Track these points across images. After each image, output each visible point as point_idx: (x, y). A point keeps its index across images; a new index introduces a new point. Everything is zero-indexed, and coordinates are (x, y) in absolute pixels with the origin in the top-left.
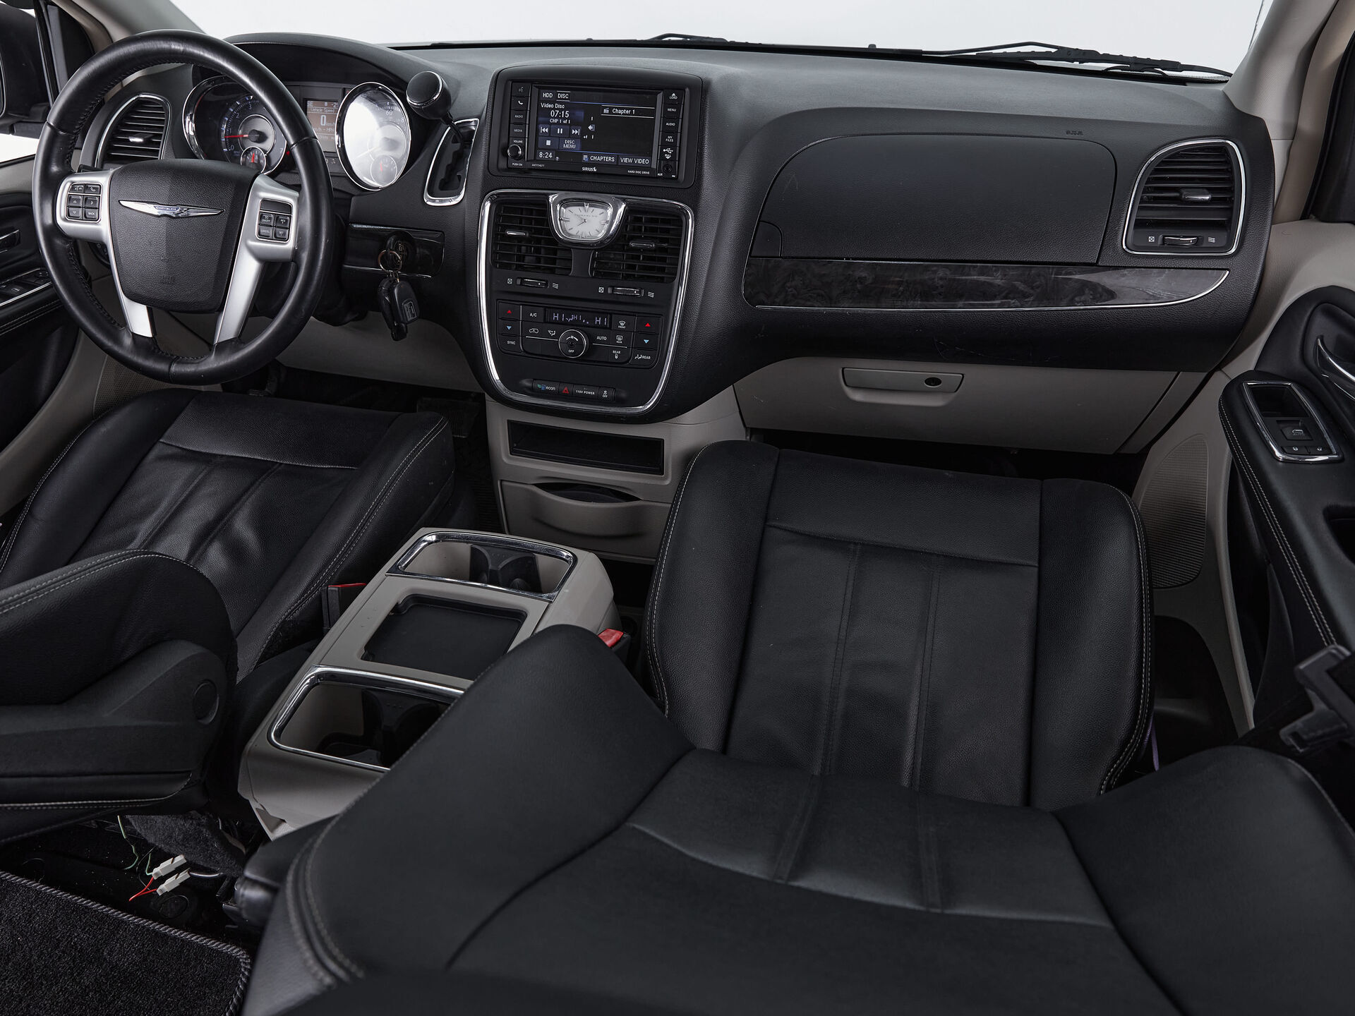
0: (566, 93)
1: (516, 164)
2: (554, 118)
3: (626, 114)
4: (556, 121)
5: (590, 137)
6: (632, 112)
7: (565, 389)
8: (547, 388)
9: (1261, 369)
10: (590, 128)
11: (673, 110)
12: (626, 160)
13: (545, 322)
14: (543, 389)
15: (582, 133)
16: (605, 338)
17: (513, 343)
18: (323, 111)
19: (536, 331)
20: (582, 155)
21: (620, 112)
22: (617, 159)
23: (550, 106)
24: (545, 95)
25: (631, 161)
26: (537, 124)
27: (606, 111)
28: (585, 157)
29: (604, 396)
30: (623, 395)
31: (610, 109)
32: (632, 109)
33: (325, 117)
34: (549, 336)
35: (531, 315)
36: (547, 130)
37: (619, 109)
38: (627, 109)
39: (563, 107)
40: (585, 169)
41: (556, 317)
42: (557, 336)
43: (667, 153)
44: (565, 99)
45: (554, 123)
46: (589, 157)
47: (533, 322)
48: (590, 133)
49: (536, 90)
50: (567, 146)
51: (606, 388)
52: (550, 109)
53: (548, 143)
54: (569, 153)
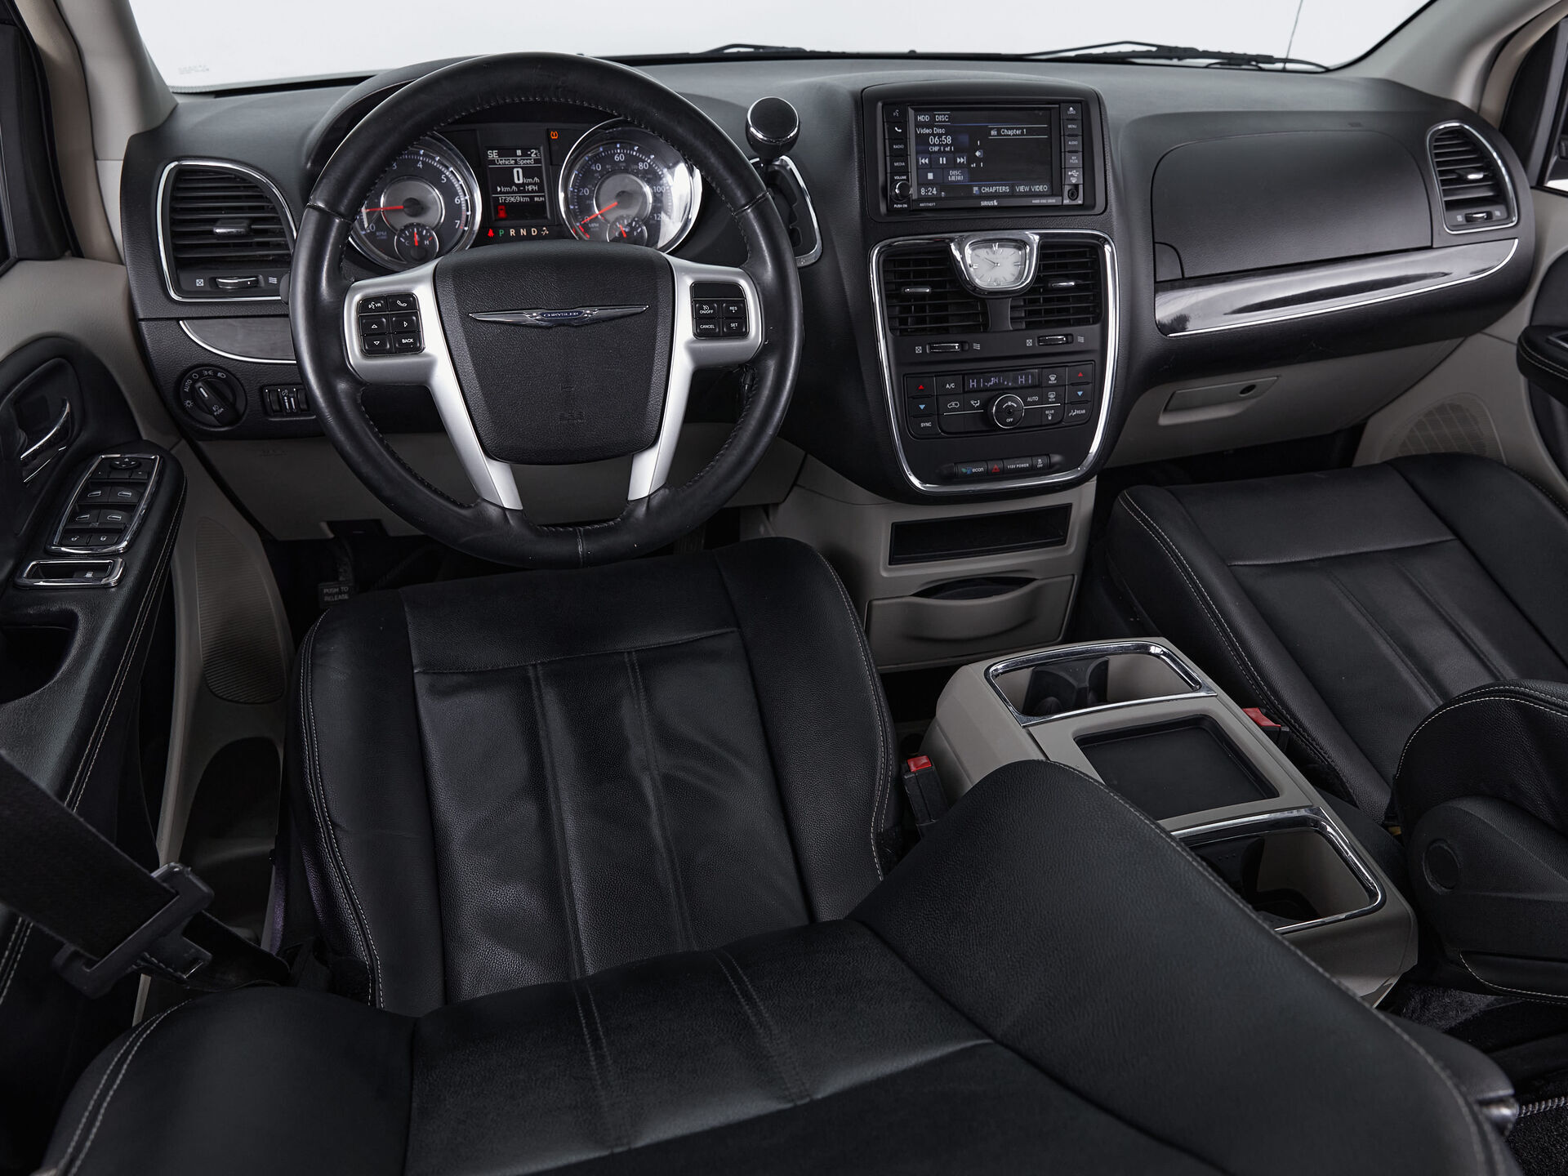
0: (945, 115)
1: (899, 206)
2: (934, 145)
3: (1017, 135)
4: (936, 149)
5: (978, 165)
6: (1022, 134)
7: (996, 466)
8: (974, 470)
9: (1534, 324)
10: (978, 154)
11: (1074, 126)
12: (1022, 188)
13: (964, 392)
14: (969, 472)
15: (969, 162)
16: (1036, 398)
17: (928, 424)
18: (516, 163)
19: (956, 404)
20: (971, 188)
21: (1010, 132)
22: (1012, 188)
23: (927, 131)
24: (921, 118)
25: (1027, 189)
26: (918, 153)
27: (993, 133)
28: (975, 189)
29: (1039, 466)
30: (1056, 458)
31: (999, 130)
32: (1022, 129)
33: (520, 170)
34: (973, 408)
35: (948, 386)
36: (927, 161)
37: (1008, 129)
38: (1017, 129)
39: (943, 131)
40: (984, 203)
41: (973, 384)
42: (986, 405)
43: (1072, 175)
44: (945, 121)
45: (935, 152)
46: (980, 189)
47: (952, 394)
48: (978, 160)
49: (911, 112)
50: (953, 178)
51: (1040, 455)
52: (929, 135)
53: (930, 176)
54: (955, 186)
